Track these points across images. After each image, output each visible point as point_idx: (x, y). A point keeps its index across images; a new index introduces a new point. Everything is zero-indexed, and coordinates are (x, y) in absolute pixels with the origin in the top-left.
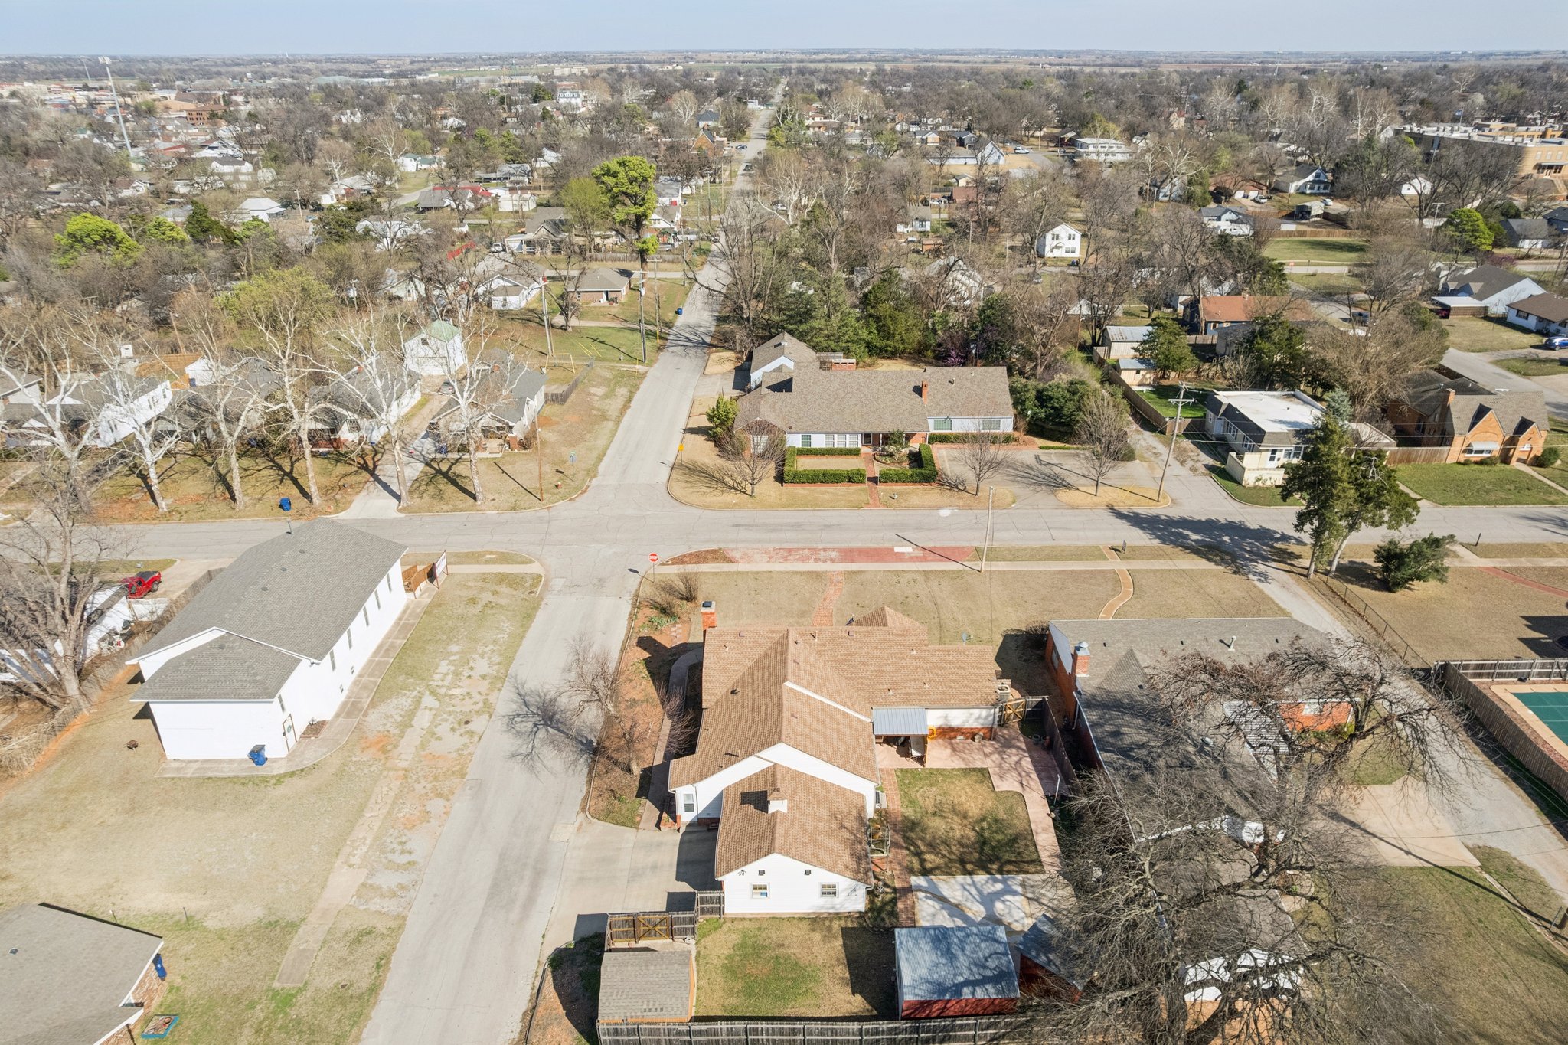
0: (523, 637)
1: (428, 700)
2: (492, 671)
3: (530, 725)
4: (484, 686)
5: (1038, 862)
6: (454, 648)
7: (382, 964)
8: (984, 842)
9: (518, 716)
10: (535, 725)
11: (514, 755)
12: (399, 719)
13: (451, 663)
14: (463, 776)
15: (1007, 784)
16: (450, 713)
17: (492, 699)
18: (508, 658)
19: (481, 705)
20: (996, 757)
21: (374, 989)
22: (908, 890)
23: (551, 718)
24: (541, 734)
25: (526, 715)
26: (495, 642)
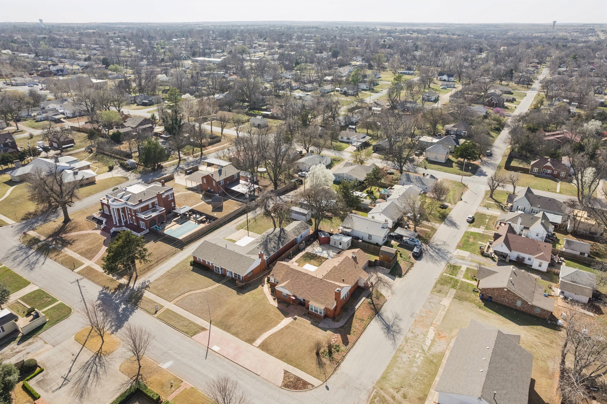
0: (388, 367)
1: (426, 348)
2: (402, 354)
3: (394, 328)
4: (406, 348)
6: (416, 370)
7: (435, 287)
9: (397, 332)
10: (392, 327)
11: (400, 320)
12: (435, 343)
13: (417, 363)
14: (415, 320)
16: (419, 341)
17: (404, 342)
18: (395, 358)
19: (408, 341)
21: (436, 284)
23: (387, 327)
24: (391, 323)
25: (395, 331)
26: (399, 368)
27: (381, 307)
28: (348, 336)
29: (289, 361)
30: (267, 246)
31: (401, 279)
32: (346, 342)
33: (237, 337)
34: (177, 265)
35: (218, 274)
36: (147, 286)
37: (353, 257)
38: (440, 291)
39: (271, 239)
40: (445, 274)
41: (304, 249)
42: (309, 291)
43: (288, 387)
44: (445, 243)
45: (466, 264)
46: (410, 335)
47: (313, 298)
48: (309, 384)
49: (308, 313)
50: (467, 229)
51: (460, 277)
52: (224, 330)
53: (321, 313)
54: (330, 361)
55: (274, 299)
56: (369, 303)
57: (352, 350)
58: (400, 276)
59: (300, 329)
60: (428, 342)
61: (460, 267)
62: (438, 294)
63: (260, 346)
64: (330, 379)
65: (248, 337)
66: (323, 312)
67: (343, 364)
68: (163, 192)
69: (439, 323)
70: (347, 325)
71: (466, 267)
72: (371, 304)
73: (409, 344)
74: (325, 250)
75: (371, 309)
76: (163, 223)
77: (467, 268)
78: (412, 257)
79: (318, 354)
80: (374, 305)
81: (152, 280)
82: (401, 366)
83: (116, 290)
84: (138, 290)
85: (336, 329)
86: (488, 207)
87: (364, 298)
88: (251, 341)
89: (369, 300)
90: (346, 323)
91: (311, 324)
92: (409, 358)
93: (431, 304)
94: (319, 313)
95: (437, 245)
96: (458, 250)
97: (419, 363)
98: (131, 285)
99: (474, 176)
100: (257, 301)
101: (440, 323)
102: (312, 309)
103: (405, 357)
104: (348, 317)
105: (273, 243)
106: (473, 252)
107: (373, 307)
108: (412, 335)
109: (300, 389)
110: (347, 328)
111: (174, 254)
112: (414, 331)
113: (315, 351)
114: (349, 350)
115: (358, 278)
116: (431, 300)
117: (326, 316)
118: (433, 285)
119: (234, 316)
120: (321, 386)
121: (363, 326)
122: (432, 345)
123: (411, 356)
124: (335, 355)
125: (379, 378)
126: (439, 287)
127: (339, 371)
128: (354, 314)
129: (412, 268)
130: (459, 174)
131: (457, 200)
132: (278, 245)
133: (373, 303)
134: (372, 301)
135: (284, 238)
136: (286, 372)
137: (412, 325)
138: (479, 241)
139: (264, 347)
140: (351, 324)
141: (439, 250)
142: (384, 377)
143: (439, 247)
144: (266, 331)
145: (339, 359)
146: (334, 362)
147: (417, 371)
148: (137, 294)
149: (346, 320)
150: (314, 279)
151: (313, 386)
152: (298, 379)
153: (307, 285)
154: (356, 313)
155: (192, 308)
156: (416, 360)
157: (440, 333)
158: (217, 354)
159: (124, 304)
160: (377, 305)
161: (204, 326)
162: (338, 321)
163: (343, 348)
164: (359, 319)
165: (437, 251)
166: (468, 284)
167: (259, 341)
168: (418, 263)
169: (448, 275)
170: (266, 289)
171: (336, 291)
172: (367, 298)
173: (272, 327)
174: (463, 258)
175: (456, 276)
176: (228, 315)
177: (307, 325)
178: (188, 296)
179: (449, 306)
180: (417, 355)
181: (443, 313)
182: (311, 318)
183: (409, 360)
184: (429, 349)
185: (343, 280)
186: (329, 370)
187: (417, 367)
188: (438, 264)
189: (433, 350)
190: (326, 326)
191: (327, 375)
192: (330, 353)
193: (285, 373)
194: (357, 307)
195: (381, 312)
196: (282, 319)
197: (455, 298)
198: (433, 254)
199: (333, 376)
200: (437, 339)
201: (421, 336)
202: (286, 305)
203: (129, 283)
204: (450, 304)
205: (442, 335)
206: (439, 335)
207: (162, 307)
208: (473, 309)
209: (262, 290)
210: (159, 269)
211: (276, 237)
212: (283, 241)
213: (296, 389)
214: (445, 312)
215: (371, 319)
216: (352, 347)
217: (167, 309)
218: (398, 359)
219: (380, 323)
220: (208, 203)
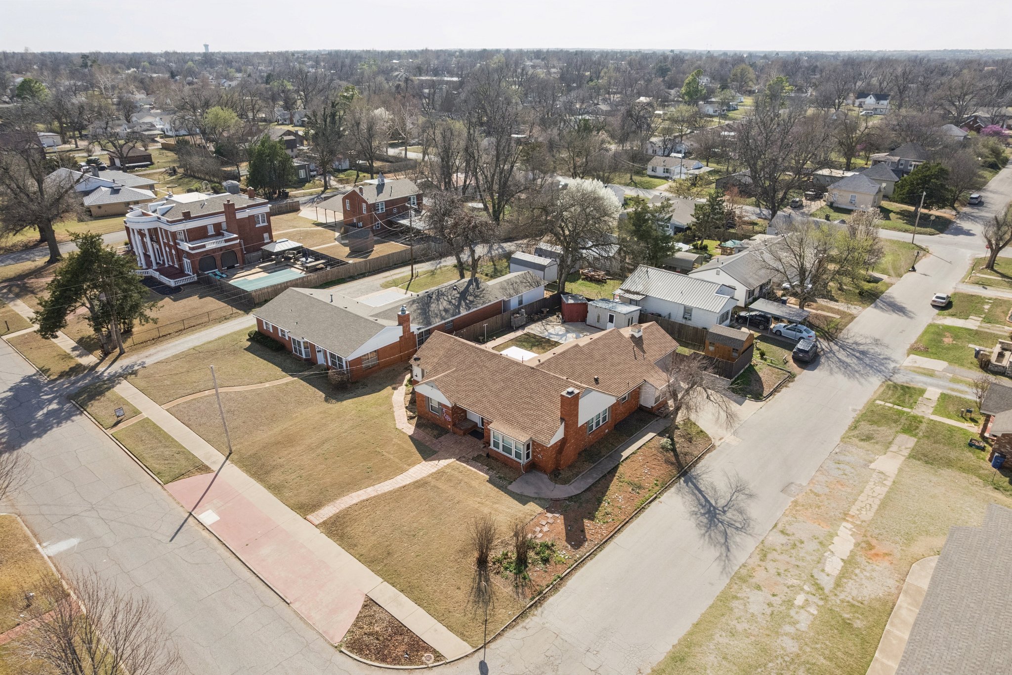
0: (696, 625)
1: (828, 583)
2: (746, 591)
3: (729, 514)
4: (760, 576)
6: (791, 646)
7: (854, 428)
9: (737, 528)
10: (724, 512)
11: (750, 496)
12: (857, 571)
13: (794, 623)
14: (796, 503)
16: (803, 560)
17: (756, 559)
18: (724, 600)
19: (769, 556)
21: (857, 422)
23: (709, 512)
24: (722, 502)
25: (730, 525)
26: (733, 634)
27: (696, 462)
28: (587, 522)
29: (390, 576)
30: (429, 307)
31: (760, 404)
32: (576, 537)
33: (276, 495)
34: (220, 338)
35: (300, 359)
36: (134, 373)
37: (633, 337)
38: (868, 438)
39: (443, 295)
40: (878, 402)
41: (522, 327)
42: (497, 396)
43: (360, 651)
44: (877, 342)
45: (938, 386)
46: (776, 539)
47: (502, 415)
48: (428, 648)
49: (488, 455)
50: (933, 319)
51: (925, 410)
53: (518, 455)
54: (517, 587)
55: (411, 418)
56: (663, 447)
57: (589, 564)
58: (758, 396)
59: (453, 492)
60: (834, 566)
61: (922, 392)
62: (862, 443)
63: (324, 523)
64: (499, 641)
65: (303, 499)
66: (523, 451)
67: (552, 601)
68: (245, 206)
69: (867, 516)
70: (589, 495)
71: (940, 391)
72: (667, 450)
73: (770, 565)
74: (573, 332)
75: (667, 461)
76: (233, 267)
77: (942, 394)
78: (791, 361)
79: (482, 562)
80: (676, 455)
81: (149, 362)
82: (740, 627)
83: (62, 375)
84: (108, 379)
85: (557, 500)
86: (984, 284)
87: (651, 435)
88: (304, 509)
89: (664, 441)
90: (588, 489)
91: (490, 481)
92: (770, 605)
93: (841, 466)
94: (513, 456)
95: (856, 343)
96: (912, 356)
97: (803, 626)
98: (100, 369)
99: (941, 235)
100: (365, 418)
101: (871, 515)
102: (496, 444)
103: (757, 602)
104: (596, 476)
105: (445, 303)
106: (957, 361)
107: (673, 459)
108: (783, 539)
109: (396, 660)
110: (587, 501)
111: (226, 319)
112: (789, 530)
113: (476, 554)
114: (582, 562)
115: (639, 381)
116: (842, 458)
117: (533, 467)
118: (849, 421)
119: (293, 446)
120: (467, 662)
121: (637, 502)
122: (845, 574)
123: (777, 601)
124: (536, 573)
125: (661, 658)
126: (865, 428)
127: (533, 621)
128: (616, 468)
129: (791, 384)
130: (906, 231)
131: (902, 270)
132: (458, 307)
133: (674, 450)
134: (673, 444)
135: (476, 296)
136: (370, 603)
137: (784, 514)
138: (969, 342)
139: (335, 527)
140: (604, 494)
141: (863, 353)
143: (861, 348)
144: (360, 489)
145: (544, 583)
146: (527, 591)
147: (796, 650)
148: (100, 386)
149: (591, 481)
150: (513, 369)
151: (438, 656)
152: (399, 629)
153: (495, 382)
154: (621, 469)
155: (204, 420)
156: (792, 613)
157: (874, 542)
158: (205, 534)
159: (58, 403)
160: (686, 454)
161: (207, 463)
162: (566, 482)
163: (564, 552)
164: (630, 483)
165: (858, 355)
166: (951, 430)
167: (327, 512)
168: (805, 376)
169: (891, 405)
170: (399, 396)
171: (564, 393)
172: (661, 434)
173: (379, 480)
174: (930, 374)
175: (912, 408)
176: (278, 443)
177: (474, 483)
178: (207, 396)
179: (897, 475)
180: (800, 600)
181: (881, 491)
182: (491, 468)
183: (768, 611)
184: (838, 585)
185: (596, 380)
186: (503, 613)
187: (796, 637)
188: (862, 380)
189: (851, 591)
190: (529, 491)
191: (490, 627)
192: (522, 562)
193: (365, 606)
194: (625, 454)
195: (694, 472)
196: (413, 464)
197: (912, 457)
198: (848, 360)
199: (508, 634)
200: (862, 560)
201: (812, 546)
202: (435, 432)
203: (97, 365)
204: (901, 470)
205: (880, 548)
206: (871, 547)
207: (136, 412)
208: (974, 488)
209: (389, 397)
210: (177, 342)
211: (455, 292)
212: (471, 302)
213: (383, 660)
214: (886, 489)
215: (665, 488)
216: (593, 554)
217: (147, 418)
218: (735, 604)
219: (689, 498)
220: (345, 245)
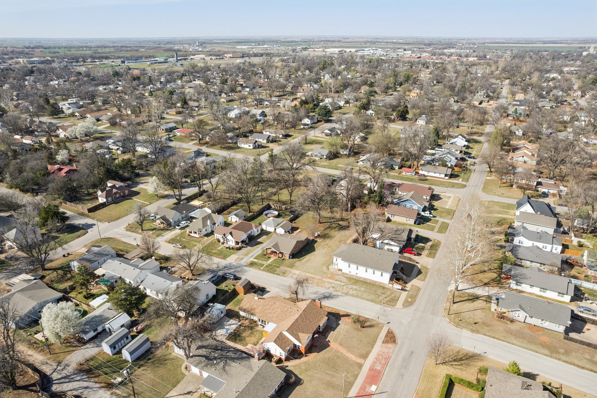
1: (344, 283)
5: (228, 340)
7: (278, 274)
8: (239, 336)
15: (249, 346)
16: (338, 286)
20: (258, 349)
21: (274, 274)
22: (239, 321)
29: (375, 341)
32: (348, 315)
38: (284, 273)
40: (261, 269)
45: (249, 258)
48: (388, 331)
51: (266, 263)
52: (352, 386)
60: (338, 282)
61: (253, 261)
62: (287, 274)
63: (364, 359)
65: (357, 368)
85: (336, 319)
88: (360, 366)
91: (333, 331)
96: (227, 259)
106: (232, 253)
108: (331, 288)
112: (328, 287)
114: (354, 314)
122: (340, 281)
123: (351, 290)
127: (373, 318)
136: (383, 343)
138: (217, 248)
139: (365, 356)
142: (372, 301)
144: (348, 357)
145: (363, 318)
152: (387, 336)
158: (380, 386)
165: (227, 268)
166: (275, 261)
167: (359, 360)
168: (246, 279)
169: (263, 267)
173: (342, 354)
174: (241, 258)
176: (333, 387)
177: (335, 334)
179: (301, 271)
186: (374, 323)
188: (247, 270)
193: (385, 343)
196: (332, 348)
197: (291, 268)
198: (233, 270)
201: (333, 284)
202: (313, 348)
204: (298, 270)
208: (303, 263)
213: (395, 336)
214: (307, 273)
216: (350, 313)
